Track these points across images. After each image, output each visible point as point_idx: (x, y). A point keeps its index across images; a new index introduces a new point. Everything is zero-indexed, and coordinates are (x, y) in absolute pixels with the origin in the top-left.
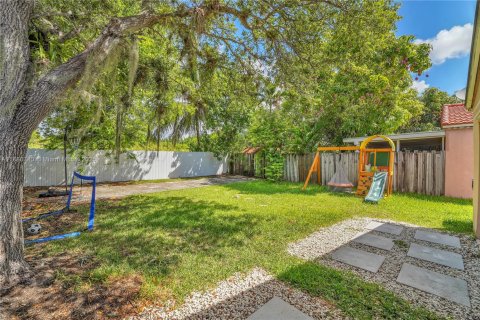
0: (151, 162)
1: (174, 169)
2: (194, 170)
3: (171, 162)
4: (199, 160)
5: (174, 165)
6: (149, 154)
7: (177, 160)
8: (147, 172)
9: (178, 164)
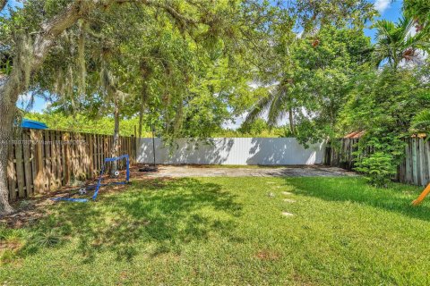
0: (229, 150)
1: (252, 155)
2: (275, 158)
3: (249, 148)
4: (282, 147)
5: (252, 151)
6: (227, 141)
7: (256, 146)
8: (225, 160)
9: (258, 150)
